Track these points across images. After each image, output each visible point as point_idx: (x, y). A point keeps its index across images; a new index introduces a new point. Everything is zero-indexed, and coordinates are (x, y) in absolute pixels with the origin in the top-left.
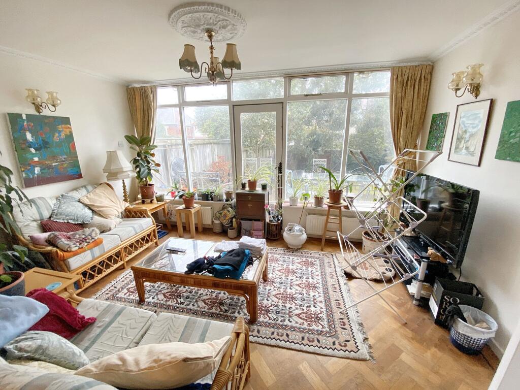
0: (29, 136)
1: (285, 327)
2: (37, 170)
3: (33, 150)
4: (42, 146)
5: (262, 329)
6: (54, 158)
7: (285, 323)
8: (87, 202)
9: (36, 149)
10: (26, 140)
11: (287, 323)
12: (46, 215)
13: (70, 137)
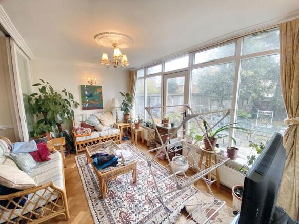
0: (86, 93)
1: (107, 212)
2: (87, 104)
3: (87, 97)
4: (90, 96)
5: (100, 204)
6: (94, 100)
7: (111, 211)
8: (99, 118)
9: (88, 97)
10: (85, 94)
11: (112, 211)
12: (84, 120)
13: (101, 93)
